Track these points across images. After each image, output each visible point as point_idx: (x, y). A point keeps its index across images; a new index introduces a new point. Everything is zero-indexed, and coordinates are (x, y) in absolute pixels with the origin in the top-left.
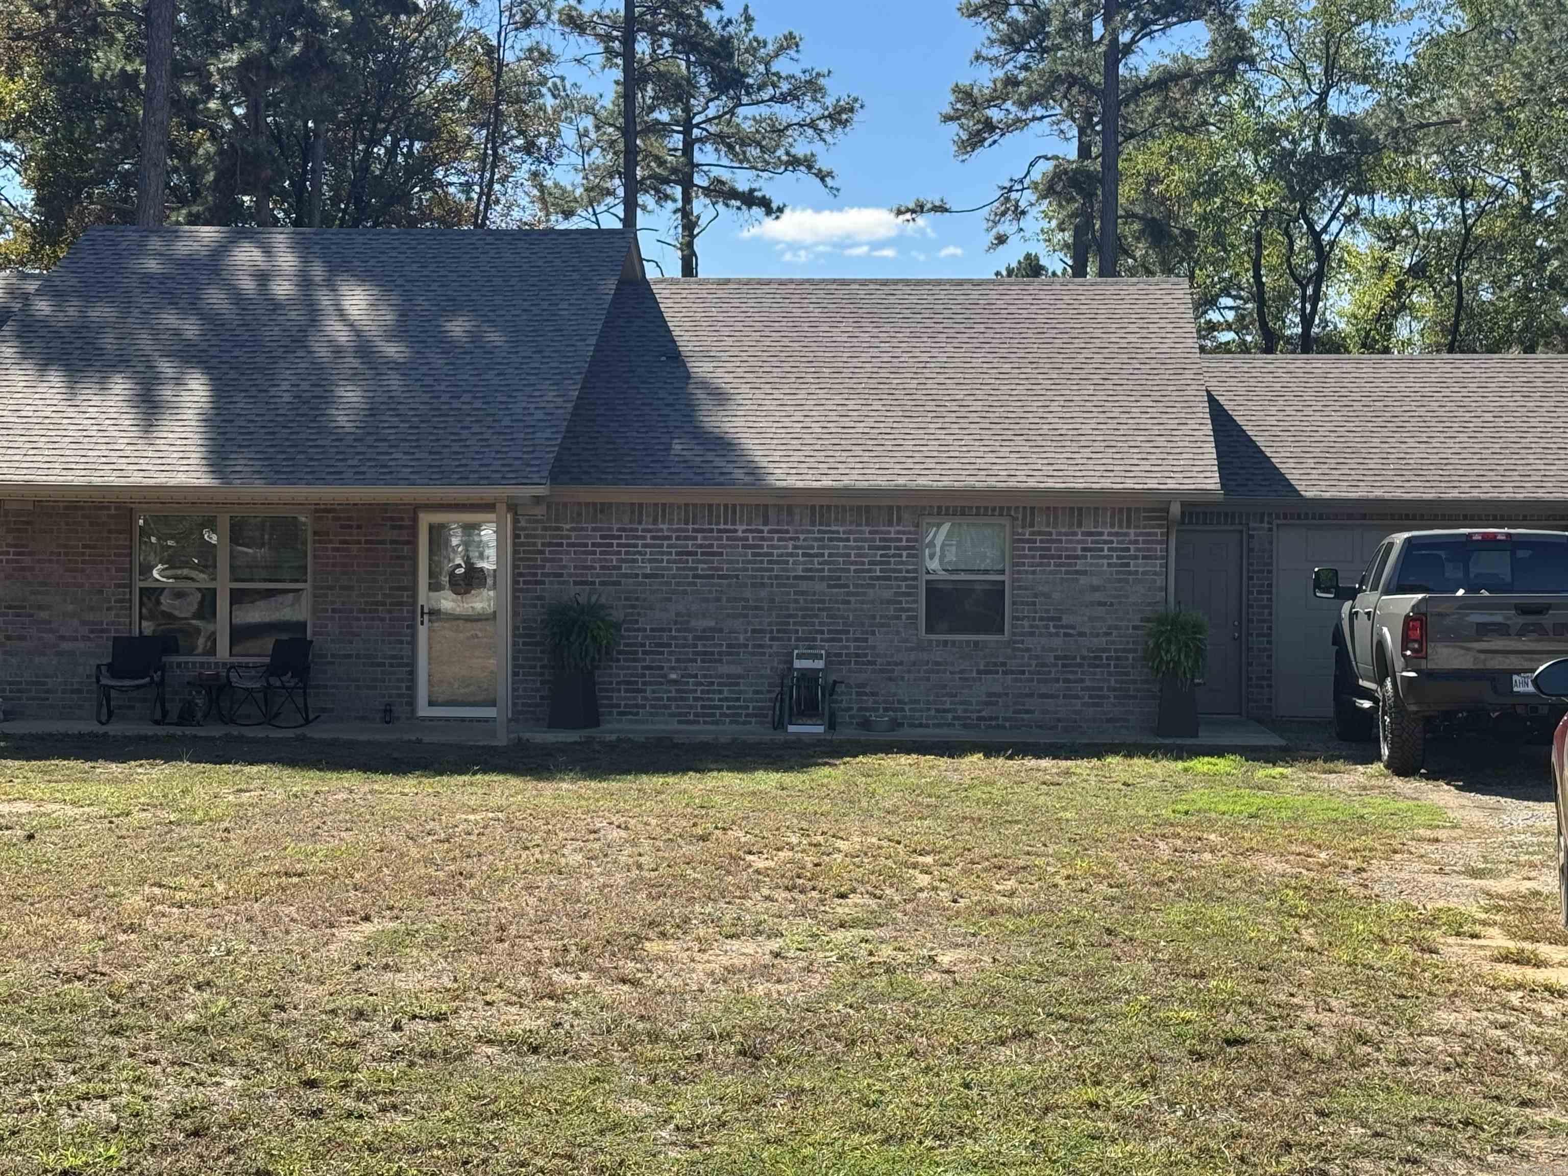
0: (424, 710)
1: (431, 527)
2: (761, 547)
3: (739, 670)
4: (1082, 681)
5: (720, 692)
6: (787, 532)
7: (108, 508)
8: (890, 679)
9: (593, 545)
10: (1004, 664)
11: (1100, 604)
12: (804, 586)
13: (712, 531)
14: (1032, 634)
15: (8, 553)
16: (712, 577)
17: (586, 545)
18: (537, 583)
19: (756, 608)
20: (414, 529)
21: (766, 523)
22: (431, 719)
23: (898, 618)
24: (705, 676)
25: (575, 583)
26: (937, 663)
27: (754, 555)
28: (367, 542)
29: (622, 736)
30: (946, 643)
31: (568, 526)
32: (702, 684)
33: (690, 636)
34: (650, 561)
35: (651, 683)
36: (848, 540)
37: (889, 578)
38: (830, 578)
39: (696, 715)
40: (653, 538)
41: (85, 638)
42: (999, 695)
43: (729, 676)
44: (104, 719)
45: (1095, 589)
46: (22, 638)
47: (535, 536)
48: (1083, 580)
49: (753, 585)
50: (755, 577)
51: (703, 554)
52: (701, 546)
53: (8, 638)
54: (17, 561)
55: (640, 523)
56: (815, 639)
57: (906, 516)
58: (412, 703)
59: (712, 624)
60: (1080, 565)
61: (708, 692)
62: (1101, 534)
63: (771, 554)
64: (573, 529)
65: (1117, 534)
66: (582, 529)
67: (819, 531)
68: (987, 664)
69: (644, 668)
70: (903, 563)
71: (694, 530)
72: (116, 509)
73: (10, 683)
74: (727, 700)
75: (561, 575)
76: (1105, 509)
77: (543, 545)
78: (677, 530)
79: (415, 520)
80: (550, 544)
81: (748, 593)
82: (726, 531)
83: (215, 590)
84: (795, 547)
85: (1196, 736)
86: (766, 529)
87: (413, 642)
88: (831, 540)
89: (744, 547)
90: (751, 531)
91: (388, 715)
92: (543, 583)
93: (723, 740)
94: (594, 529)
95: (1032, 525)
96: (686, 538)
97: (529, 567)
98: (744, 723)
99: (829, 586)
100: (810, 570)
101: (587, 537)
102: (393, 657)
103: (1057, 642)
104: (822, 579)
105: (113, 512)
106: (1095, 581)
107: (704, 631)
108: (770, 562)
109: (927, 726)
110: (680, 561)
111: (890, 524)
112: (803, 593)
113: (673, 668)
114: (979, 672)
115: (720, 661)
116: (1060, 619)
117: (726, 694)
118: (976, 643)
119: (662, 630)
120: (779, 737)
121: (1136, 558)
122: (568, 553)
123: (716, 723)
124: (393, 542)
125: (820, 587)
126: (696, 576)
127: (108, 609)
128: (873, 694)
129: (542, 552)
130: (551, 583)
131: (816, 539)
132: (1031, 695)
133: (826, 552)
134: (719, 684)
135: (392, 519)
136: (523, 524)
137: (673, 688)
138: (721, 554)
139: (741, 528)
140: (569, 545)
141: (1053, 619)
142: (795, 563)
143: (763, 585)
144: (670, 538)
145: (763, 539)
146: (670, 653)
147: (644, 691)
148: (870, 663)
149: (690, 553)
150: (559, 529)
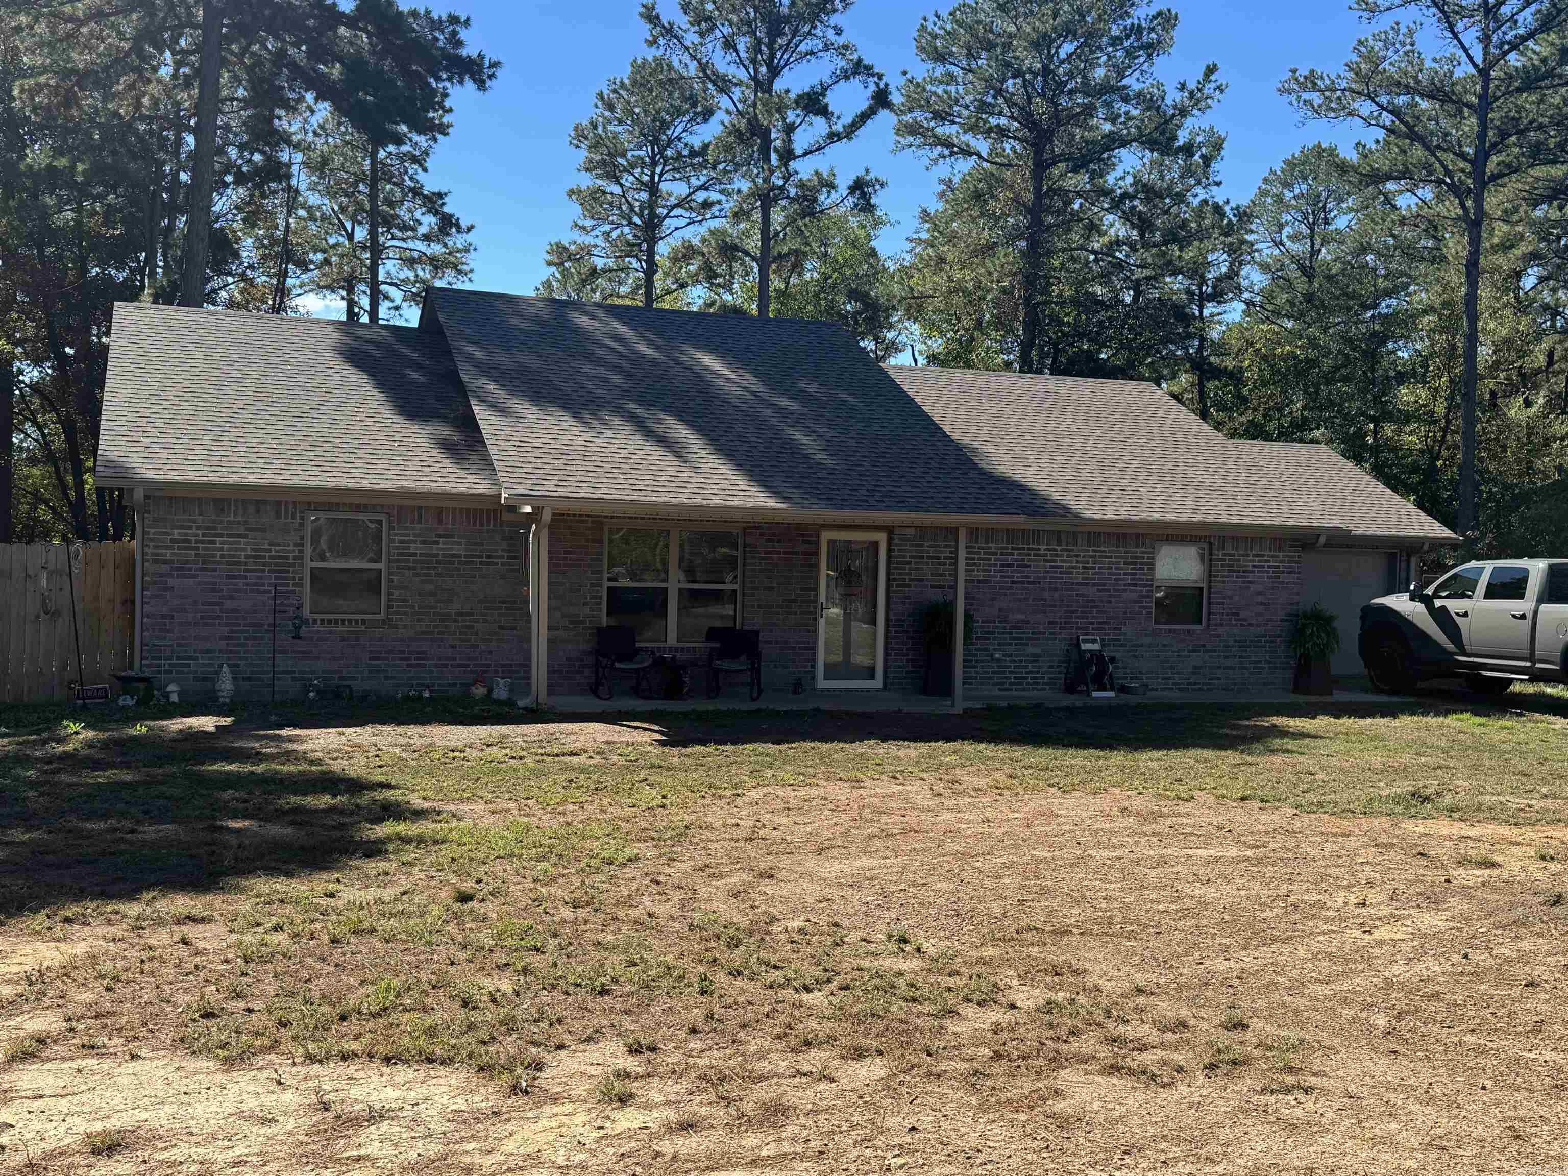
0: (822, 683)
1: (829, 542)
2: (1056, 561)
3: (1038, 651)
4: (1249, 657)
5: (1026, 667)
6: (1072, 551)
7: (586, 522)
8: (1135, 656)
9: (945, 558)
10: (1204, 646)
11: (1262, 604)
12: (1083, 590)
13: (1024, 549)
14: (1222, 625)
15: (503, 557)
16: (1023, 583)
17: (939, 558)
18: (905, 586)
19: (1055, 606)
20: (817, 544)
21: (1059, 544)
22: (828, 690)
23: (1141, 613)
24: (1017, 656)
25: (932, 586)
26: (1164, 646)
27: (1052, 567)
28: (785, 553)
30: (1170, 631)
31: (926, 544)
32: (1014, 661)
33: (1008, 626)
34: (983, 570)
35: (981, 661)
36: (1111, 557)
37: (1135, 585)
38: (1099, 585)
39: (1011, 684)
40: (985, 554)
41: (566, 628)
42: (1200, 667)
43: (1032, 655)
45: (1259, 593)
46: (513, 628)
47: (905, 551)
48: (1252, 587)
49: (1050, 589)
50: (1051, 583)
51: (1018, 566)
52: (1016, 560)
54: (509, 564)
55: (976, 542)
56: (1092, 629)
57: (1147, 541)
58: (814, 678)
59: (1022, 617)
60: (1251, 577)
61: (1019, 667)
62: (1263, 556)
63: (1062, 567)
64: (931, 546)
65: (1273, 556)
66: (938, 546)
67: (1094, 551)
68: (1194, 646)
69: (977, 650)
70: (1144, 574)
71: (1013, 549)
72: (590, 520)
73: (503, 666)
74: (1030, 673)
75: (922, 580)
76: (1267, 539)
77: (911, 557)
78: (1002, 548)
79: (818, 536)
80: (915, 557)
81: (1046, 595)
82: (1033, 549)
83: (666, 589)
84: (1078, 562)
85: (1331, 694)
86: (1059, 548)
87: (815, 631)
88: (1100, 557)
89: (1045, 561)
90: (1049, 550)
91: (797, 687)
92: (910, 586)
93: (1023, 703)
94: (946, 546)
95: (1223, 549)
96: (1007, 554)
97: (900, 574)
98: (1043, 690)
99: (1098, 590)
100: (1087, 579)
101: (941, 552)
102: (802, 642)
103: (1236, 631)
104: (1094, 585)
105: (590, 525)
106: (1259, 588)
107: (1017, 622)
108: (1061, 573)
109: (1157, 690)
110: (1002, 571)
111: (1137, 546)
112: (1083, 595)
113: (995, 650)
114: (1189, 652)
115: (1027, 645)
116: (1238, 614)
117: (1030, 669)
118: (1189, 631)
119: (990, 622)
121: (1283, 572)
122: (928, 564)
123: (1024, 690)
124: (802, 553)
125: (1092, 591)
126: (1013, 582)
127: (585, 604)
128: (1124, 668)
129: (910, 563)
130: (915, 586)
131: (1091, 557)
132: (1219, 667)
133: (1097, 566)
134: (1026, 661)
135: (802, 535)
136: (896, 541)
137: (995, 665)
138: (1029, 566)
139: (1043, 547)
140: (928, 557)
141: (1233, 614)
142: (1078, 573)
143: (1056, 589)
144: (996, 554)
145: (1056, 555)
146: (994, 639)
147: (976, 667)
148: (1122, 645)
149: (1009, 566)
150: (921, 545)
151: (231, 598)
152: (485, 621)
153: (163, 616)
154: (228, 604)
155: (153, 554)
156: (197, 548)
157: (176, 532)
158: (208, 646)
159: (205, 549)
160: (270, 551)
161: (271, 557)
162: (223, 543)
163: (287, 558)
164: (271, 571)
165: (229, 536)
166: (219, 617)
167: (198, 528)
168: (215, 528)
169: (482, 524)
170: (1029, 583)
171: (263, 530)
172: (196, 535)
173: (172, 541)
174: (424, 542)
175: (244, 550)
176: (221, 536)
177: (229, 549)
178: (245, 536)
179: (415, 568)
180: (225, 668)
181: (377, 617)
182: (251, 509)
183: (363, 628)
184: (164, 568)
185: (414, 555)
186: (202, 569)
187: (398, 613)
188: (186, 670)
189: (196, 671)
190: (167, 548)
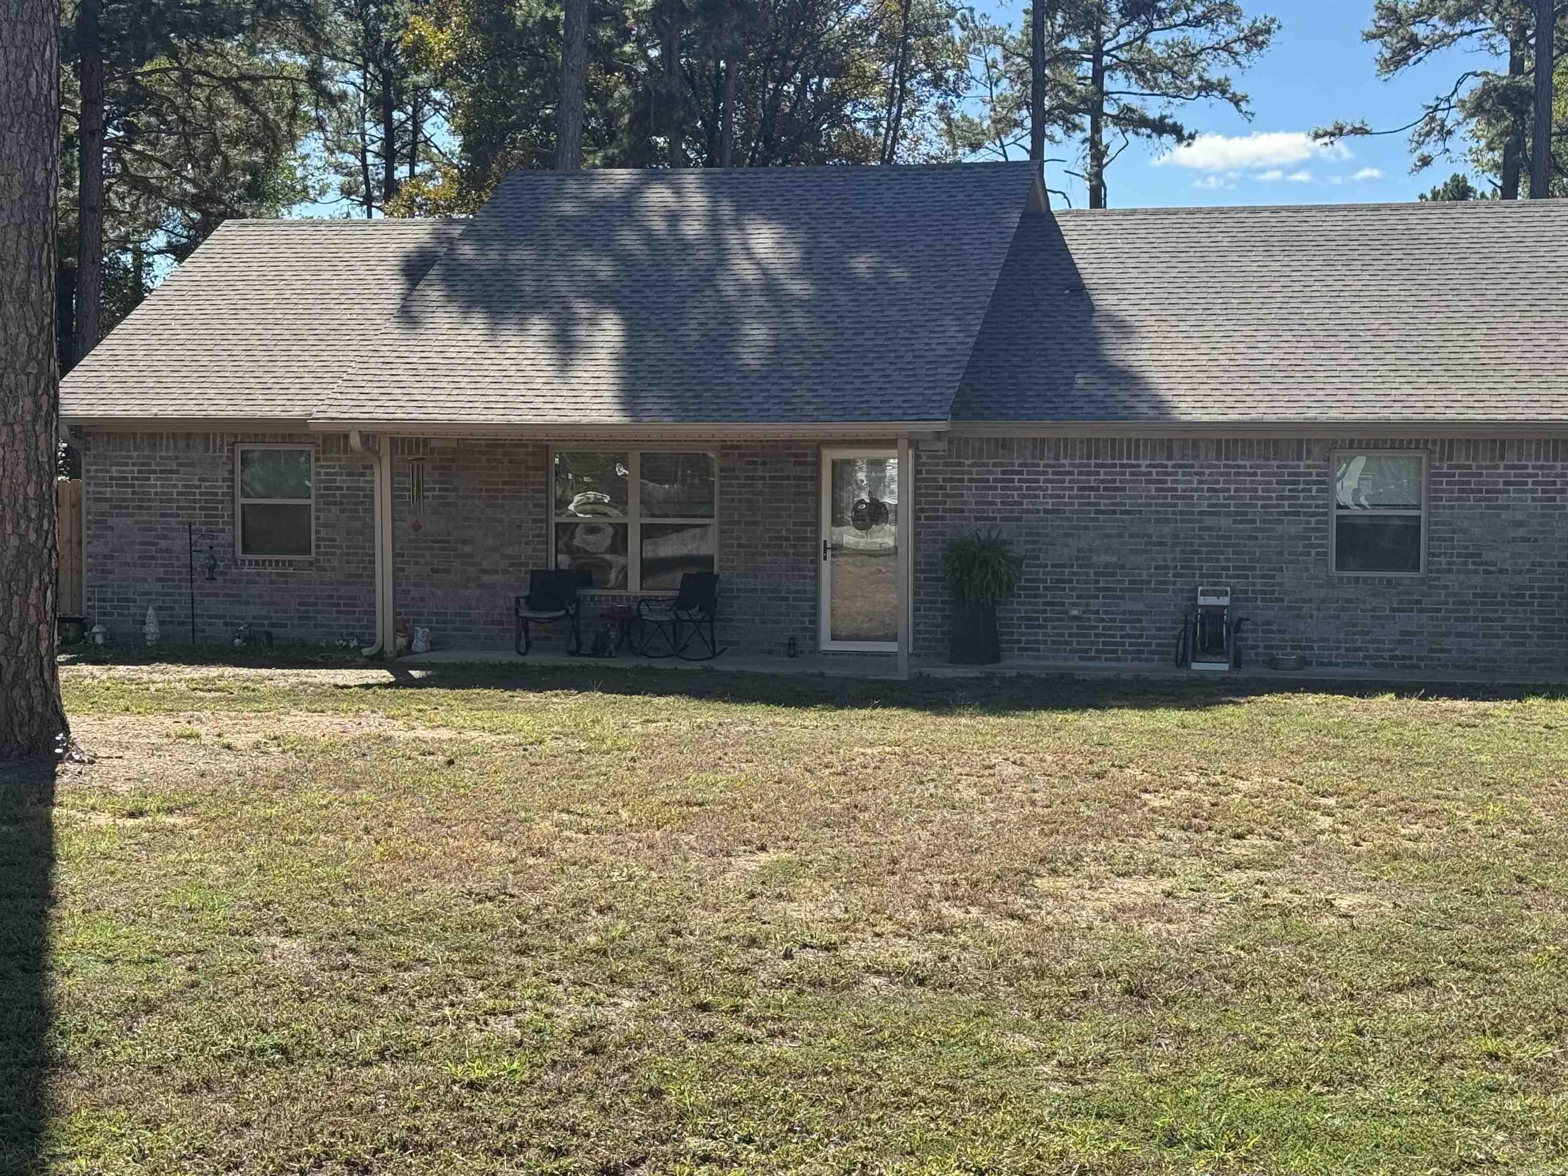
0: (827, 645)
1: (834, 464)
2: (1165, 482)
3: (1140, 606)
4: (1502, 620)
5: (1123, 628)
6: (1192, 466)
7: (526, 446)
8: (1298, 616)
9: (995, 480)
10: (1419, 602)
11: (1524, 540)
12: (1209, 521)
13: (1114, 466)
14: (1450, 571)
15: (434, 489)
16: (1114, 512)
17: (987, 481)
18: (938, 518)
19: (1161, 544)
20: (817, 465)
21: (1170, 458)
22: (834, 653)
23: (1309, 554)
24: (1107, 612)
25: (976, 519)
26: (1350, 601)
27: (1158, 490)
28: (771, 478)
29: (1023, 672)
30: (1357, 579)
31: (969, 462)
32: (1103, 620)
33: (1092, 571)
34: (1051, 496)
35: (1051, 620)
36: (1255, 474)
37: (1297, 514)
38: (1237, 513)
39: (1097, 651)
40: (1055, 473)
41: (505, 572)
42: (1414, 634)
43: (1131, 613)
44: (523, 650)
45: (1519, 524)
46: (447, 571)
47: (937, 472)
48: (1505, 515)
49: (1157, 521)
50: (1158, 512)
51: (1105, 489)
52: (1103, 481)
53: (435, 571)
54: (443, 497)
55: (1042, 459)
56: (1220, 576)
57: (1316, 450)
58: (815, 637)
59: (1115, 559)
60: (1502, 500)
61: (1110, 628)
62: (1526, 467)
63: (1176, 490)
64: (973, 465)
65: (1541, 467)
66: (984, 464)
67: (1226, 466)
68: (1401, 602)
69: (1045, 604)
70: (1313, 498)
71: (1097, 465)
72: (533, 446)
73: (436, 614)
74: (1129, 636)
75: (962, 511)
76: (1530, 441)
77: (944, 480)
78: (1079, 465)
79: (818, 456)
80: (951, 480)
81: (1151, 528)
82: (1130, 466)
83: (626, 525)
84: (1200, 482)
86: (1170, 463)
87: (816, 577)
88: (1238, 474)
89: (1148, 482)
90: (1155, 466)
91: (792, 648)
92: (944, 518)
93: (1124, 676)
94: (995, 465)
95: (1450, 458)
96: (1089, 474)
97: (930, 503)
98: (1146, 660)
99: (1235, 522)
100: (1216, 505)
101: (989, 472)
102: (798, 592)
103: (1476, 579)
104: (1228, 514)
105: (530, 449)
106: (1518, 516)
107: (1106, 567)
108: (1174, 497)
109: (1337, 665)
110: (1081, 497)
111: (1300, 458)
112: (1209, 529)
113: (1074, 604)
114: (1393, 610)
115: (1122, 598)
116: (1479, 555)
117: (1128, 631)
118: (1389, 581)
119: (1064, 566)
120: (1182, 674)
122: (969, 488)
123: (1118, 660)
124: (796, 478)
125: (1225, 522)
126: (1098, 512)
127: (526, 543)
128: (1280, 632)
129: (943, 488)
130: (953, 519)
131: (1222, 474)
132: (1448, 634)
133: (1232, 487)
134: (1122, 621)
135: (796, 455)
136: (924, 459)
137: (1074, 624)
138: (1124, 489)
139: (1144, 463)
140: (970, 480)
141: (1472, 555)
142: (1200, 498)
143: (1167, 521)
144: (1071, 473)
145: (1167, 474)
146: (1072, 589)
147: (1045, 627)
148: (1278, 600)
149: (1092, 489)
150: (960, 464)
151: (166, 537)
152: (416, 563)
153: (105, 557)
154: (163, 544)
155: (94, 493)
156: (133, 486)
157: (114, 468)
158: (146, 587)
159: (141, 486)
160: (200, 487)
161: (201, 494)
162: (156, 479)
163: (216, 494)
164: (201, 508)
165: (162, 472)
166: (153, 558)
167: (134, 465)
168: (149, 464)
169: (410, 453)
170: (1123, 512)
171: (193, 465)
172: (133, 472)
173: (111, 478)
174: (351, 474)
175: (175, 486)
176: (155, 472)
177: (162, 486)
178: (177, 472)
179: (341, 503)
180: (151, 612)
181: (306, 558)
182: (182, 444)
183: (291, 570)
184: (105, 506)
185: (341, 488)
186: (140, 507)
187: (326, 553)
188: (126, 612)
189: (135, 614)
190: (106, 485)
